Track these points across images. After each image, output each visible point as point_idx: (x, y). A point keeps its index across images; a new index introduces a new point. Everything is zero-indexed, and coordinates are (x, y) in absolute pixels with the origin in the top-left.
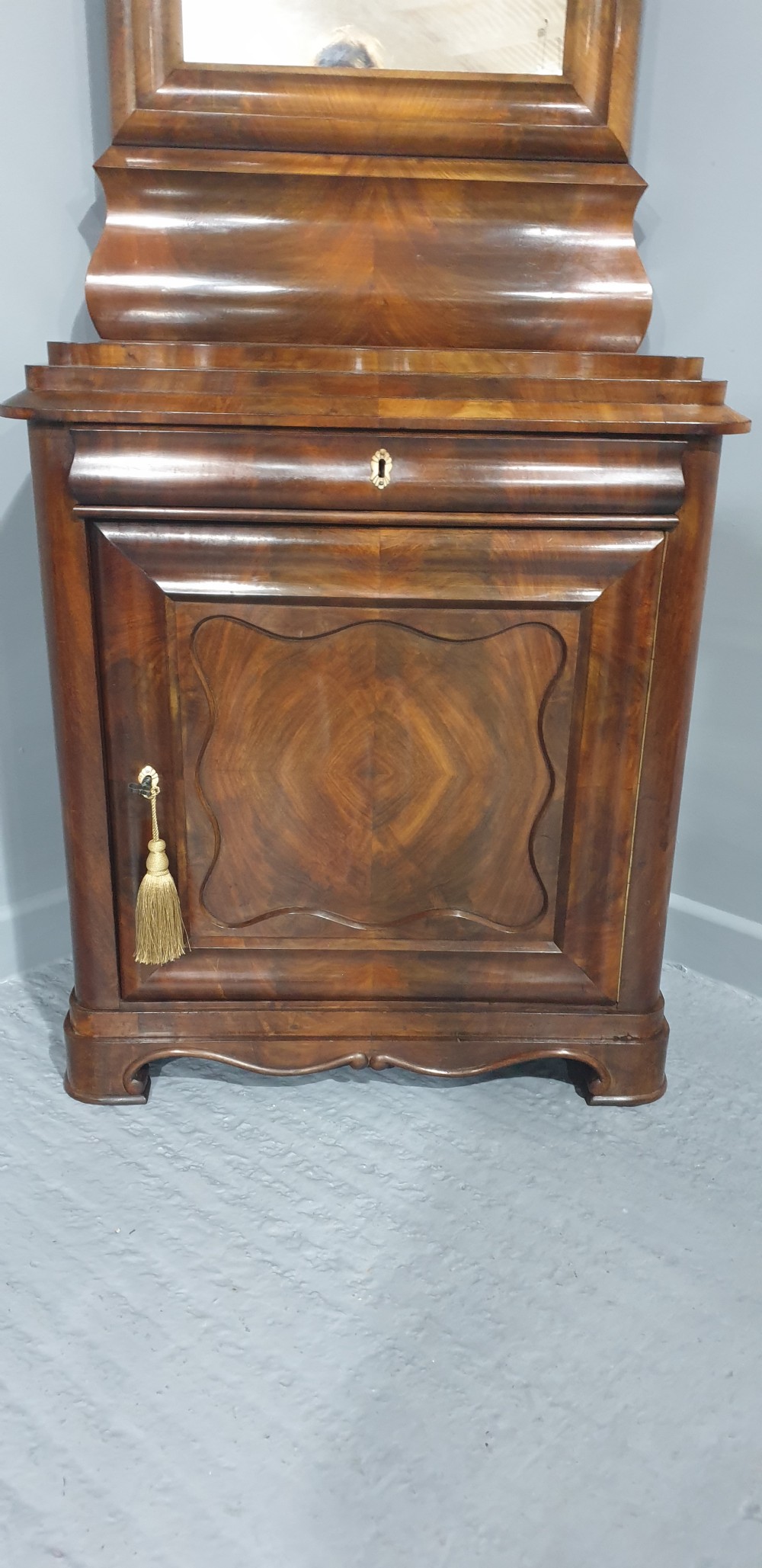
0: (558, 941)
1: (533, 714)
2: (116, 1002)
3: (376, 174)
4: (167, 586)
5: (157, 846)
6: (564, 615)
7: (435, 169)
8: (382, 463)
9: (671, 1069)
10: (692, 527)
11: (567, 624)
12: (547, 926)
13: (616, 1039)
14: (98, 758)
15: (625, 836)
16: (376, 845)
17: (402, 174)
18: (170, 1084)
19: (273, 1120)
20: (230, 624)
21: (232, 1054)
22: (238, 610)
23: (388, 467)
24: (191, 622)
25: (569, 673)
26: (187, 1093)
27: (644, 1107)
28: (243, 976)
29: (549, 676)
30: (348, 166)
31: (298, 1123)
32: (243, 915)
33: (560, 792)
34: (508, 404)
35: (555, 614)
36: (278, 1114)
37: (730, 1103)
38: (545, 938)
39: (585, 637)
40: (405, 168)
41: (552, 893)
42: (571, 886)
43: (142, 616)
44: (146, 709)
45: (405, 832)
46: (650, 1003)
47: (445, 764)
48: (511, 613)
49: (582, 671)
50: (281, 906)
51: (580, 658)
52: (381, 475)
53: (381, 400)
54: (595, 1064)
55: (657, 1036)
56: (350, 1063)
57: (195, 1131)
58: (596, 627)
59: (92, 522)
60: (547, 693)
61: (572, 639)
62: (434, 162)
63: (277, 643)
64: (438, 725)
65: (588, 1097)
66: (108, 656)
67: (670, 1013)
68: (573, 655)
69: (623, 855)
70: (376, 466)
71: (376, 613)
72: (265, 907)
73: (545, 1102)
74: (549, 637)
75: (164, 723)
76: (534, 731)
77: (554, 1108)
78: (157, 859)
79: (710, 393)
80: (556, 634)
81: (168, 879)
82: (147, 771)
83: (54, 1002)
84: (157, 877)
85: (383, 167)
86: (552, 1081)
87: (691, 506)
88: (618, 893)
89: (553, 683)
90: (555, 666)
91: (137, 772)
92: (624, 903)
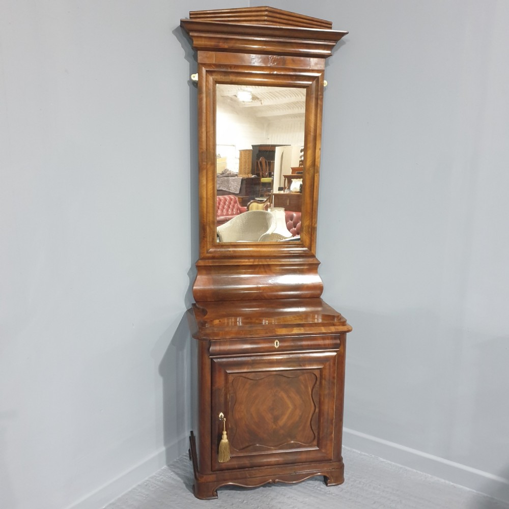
0: (318, 446)
1: (310, 392)
2: (211, 472)
3: (260, 263)
4: (228, 372)
5: (225, 433)
6: (316, 370)
8: (277, 343)
9: (346, 476)
10: (342, 351)
11: (317, 373)
12: (315, 443)
13: (333, 469)
14: (210, 412)
15: (332, 420)
16: (274, 427)
17: (266, 263)
18: (222, 492)
19: (252, 499)
20: (241, 378)
21: (240, 483)
22: (244, 375)
23: (278, 343)
24: (233, 378)
25: (318, 383)
26: (227, 495)
27: (340, 485)
28: (242, 463)
29: (313, 383)
30: (253, 262)
31: (258, 499)
32: (241, 447)
33: (317, 410)
34: (302, 328)
35: (314, 371)
36: (252, 498)
37: (360, 482)
38: (315, 446)
39: (321, 375)
40: (267, 261)
41: (316, 434)
42: (321, 433)
43: (223, 378)
44: (222, 399)
45: (281, 423)
46: (339, 459)
47: (291, 406)
48: (304, 371)
49: (321, 383)
50: (251, 444)
51: (320, 380)
52: (277, 345)
53: (276, 329)
54: (328, 476)
55: (341, 467)
56: (269, 483)
57: (233, 504)
58: (323, 373)
59: (212, 359)
60: (313, 388)
61: (318, 376)
62: (273, 260)
63: (252, 381)
64: (289, 397)
65: (327, 484)
66: (214, 388)
67: (344, 461)
68: (319, 379)
69: (332, 424)
70: (275, 343)
71: (275, 373)
72: (247, 444)
73: (316, 487)
74: (313, 375)
75: (226, 402)
76: (311, 396)
77: (319, 488)
78: (225, 436)
79: (344, 323)
80: (315, 374)
81: (227, 441)
82: (221, 414)
83: (180, 472)
84: (225, 440)
85: (262, 262)
86: (316, 481)
87: (342, 347)
88: (332, 433)
89: (314, 385)
90: (314, 381)
91: (219, 414)
92: (333, 435)
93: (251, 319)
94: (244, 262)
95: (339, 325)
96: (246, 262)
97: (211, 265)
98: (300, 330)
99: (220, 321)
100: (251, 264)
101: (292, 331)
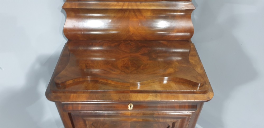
3: (130, 8)
7: (144, 6)
8: (131, 106)
17: (136, 8)
30: (123, 6)
34: (159, 95)
40: (137, 6)
53: (130, 94)
68: (171, 127)
70: (129, 107)
74: (166, 124)
85: (132, 6)
87: (198, 110)
90: (167, 127)
93: (107, 80)
94: (113, 5)
95: (200, 93)
96: (115, 6)
97: (77, 7)
98: (156, 97)
99: (73, 81)
100: (120, 8)
101: (147, 98)
